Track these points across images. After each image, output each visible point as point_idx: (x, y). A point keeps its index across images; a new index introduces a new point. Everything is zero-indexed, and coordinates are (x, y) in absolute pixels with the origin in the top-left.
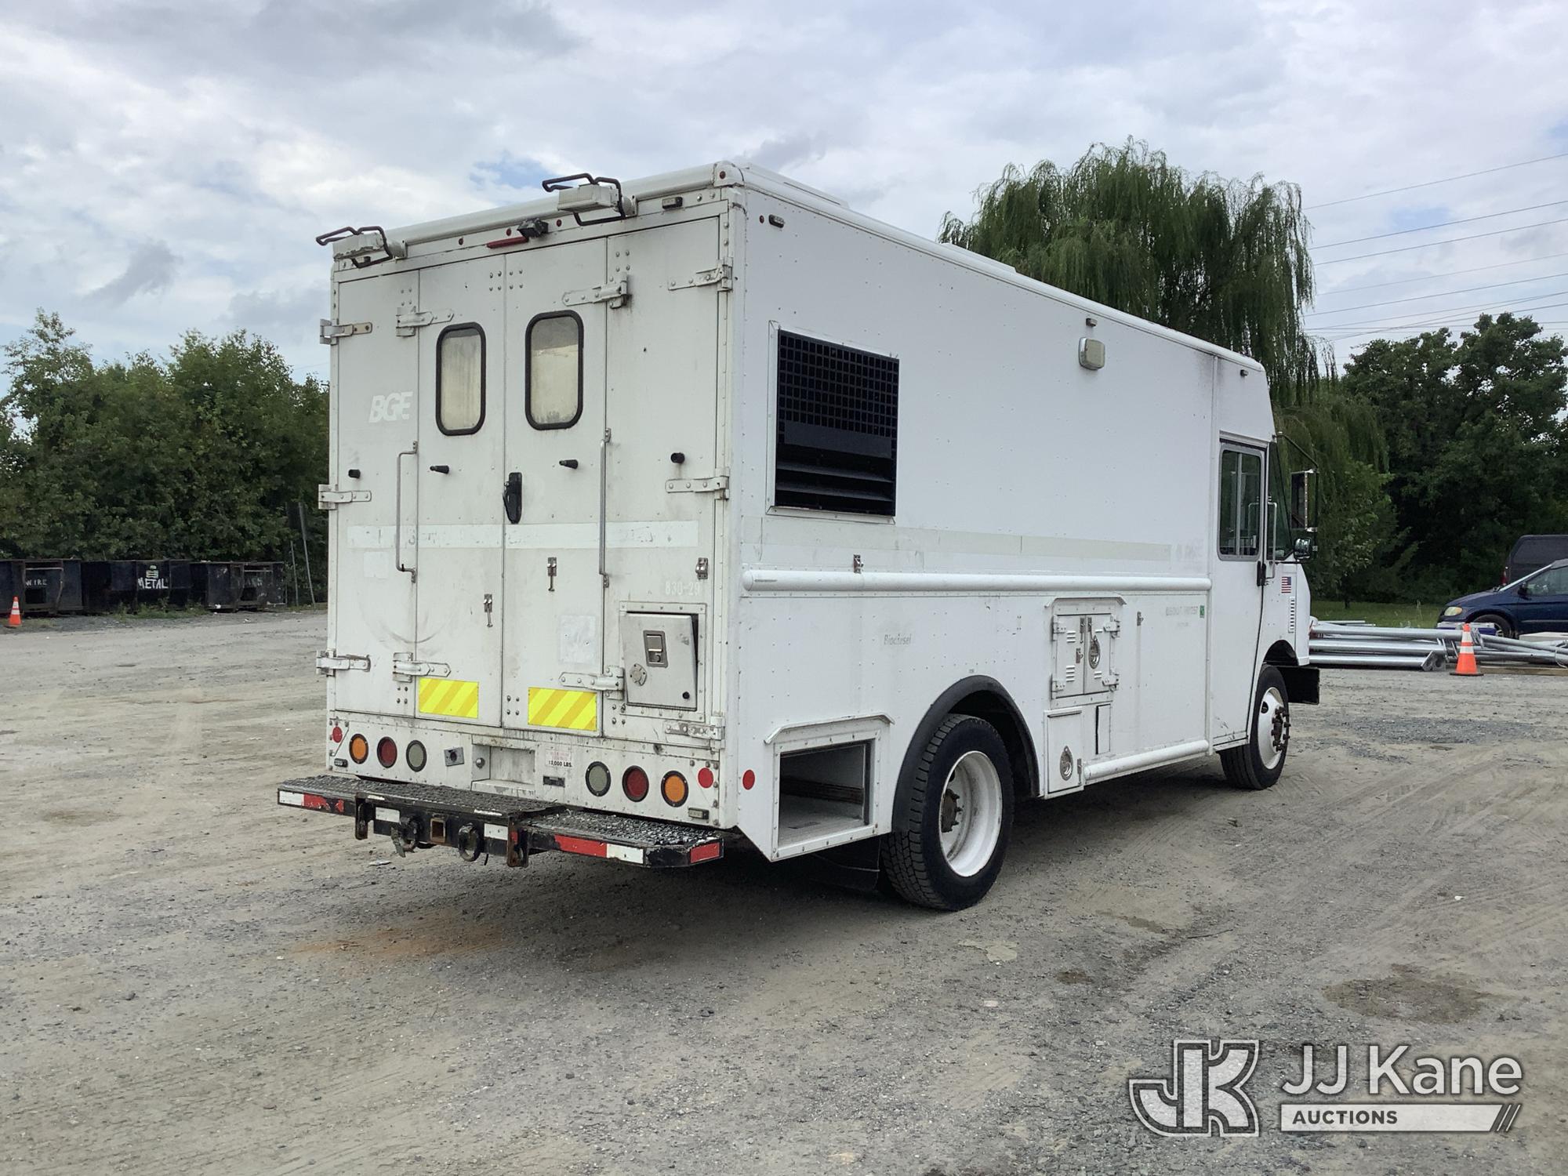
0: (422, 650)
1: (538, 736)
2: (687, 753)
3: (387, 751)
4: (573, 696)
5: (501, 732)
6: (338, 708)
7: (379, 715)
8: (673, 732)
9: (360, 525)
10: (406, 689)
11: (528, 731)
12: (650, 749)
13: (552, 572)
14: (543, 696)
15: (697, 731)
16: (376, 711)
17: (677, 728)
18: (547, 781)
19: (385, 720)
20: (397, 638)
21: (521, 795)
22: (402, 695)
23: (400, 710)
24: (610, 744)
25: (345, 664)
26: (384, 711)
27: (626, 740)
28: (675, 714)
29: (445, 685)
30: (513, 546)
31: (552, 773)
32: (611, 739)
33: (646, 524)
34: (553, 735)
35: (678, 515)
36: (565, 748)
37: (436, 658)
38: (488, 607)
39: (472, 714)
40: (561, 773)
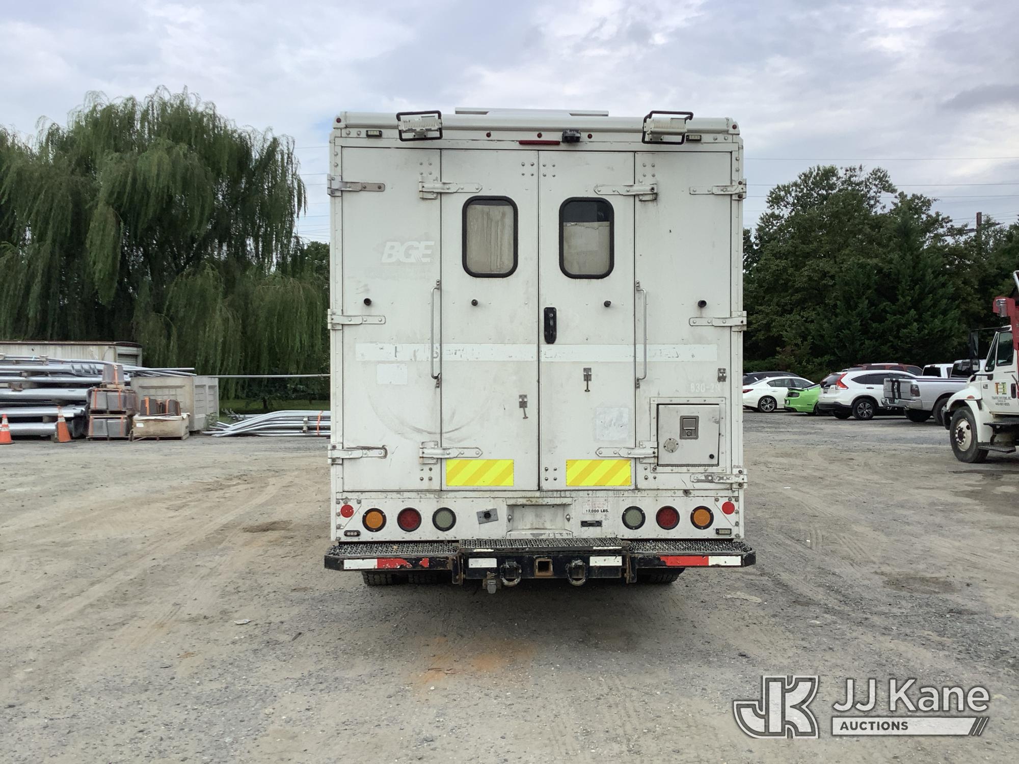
0: (450, 439)
1: (574, 494)
2: (713, 493)
3: (409, 519)
4: (608, 464)
5: (538, 494)
6: (346, 489)
7: (398, 492)
8: (699, 481)
9: (371, 342)
10: (431, 469)
11: (565, 491)
12: (681, 493)
13: (587, 378)
14: (580, 466)
15: (722, 478)
16: (397, 488)
17: (703, 478)
18: (584, 524)
19: (406, 495)
20: (419, 431)
21: (558, 537)
22: (426, 474)
23: (425, 485)
24: (644, 493)
25: (357, 454)
26: (403, 488)
27: (658, 489)
28: (701, 469)
29: (475, 465)
30: (549, 360)
31: (589, 518)
32: (645, 490)
33: (674, 346)
34: (590, 492)
35: (700, 340)
36: (603, 500)
37: (462, 445)
38: (523, 405)
39: (508, 483)
40: (598, 517)
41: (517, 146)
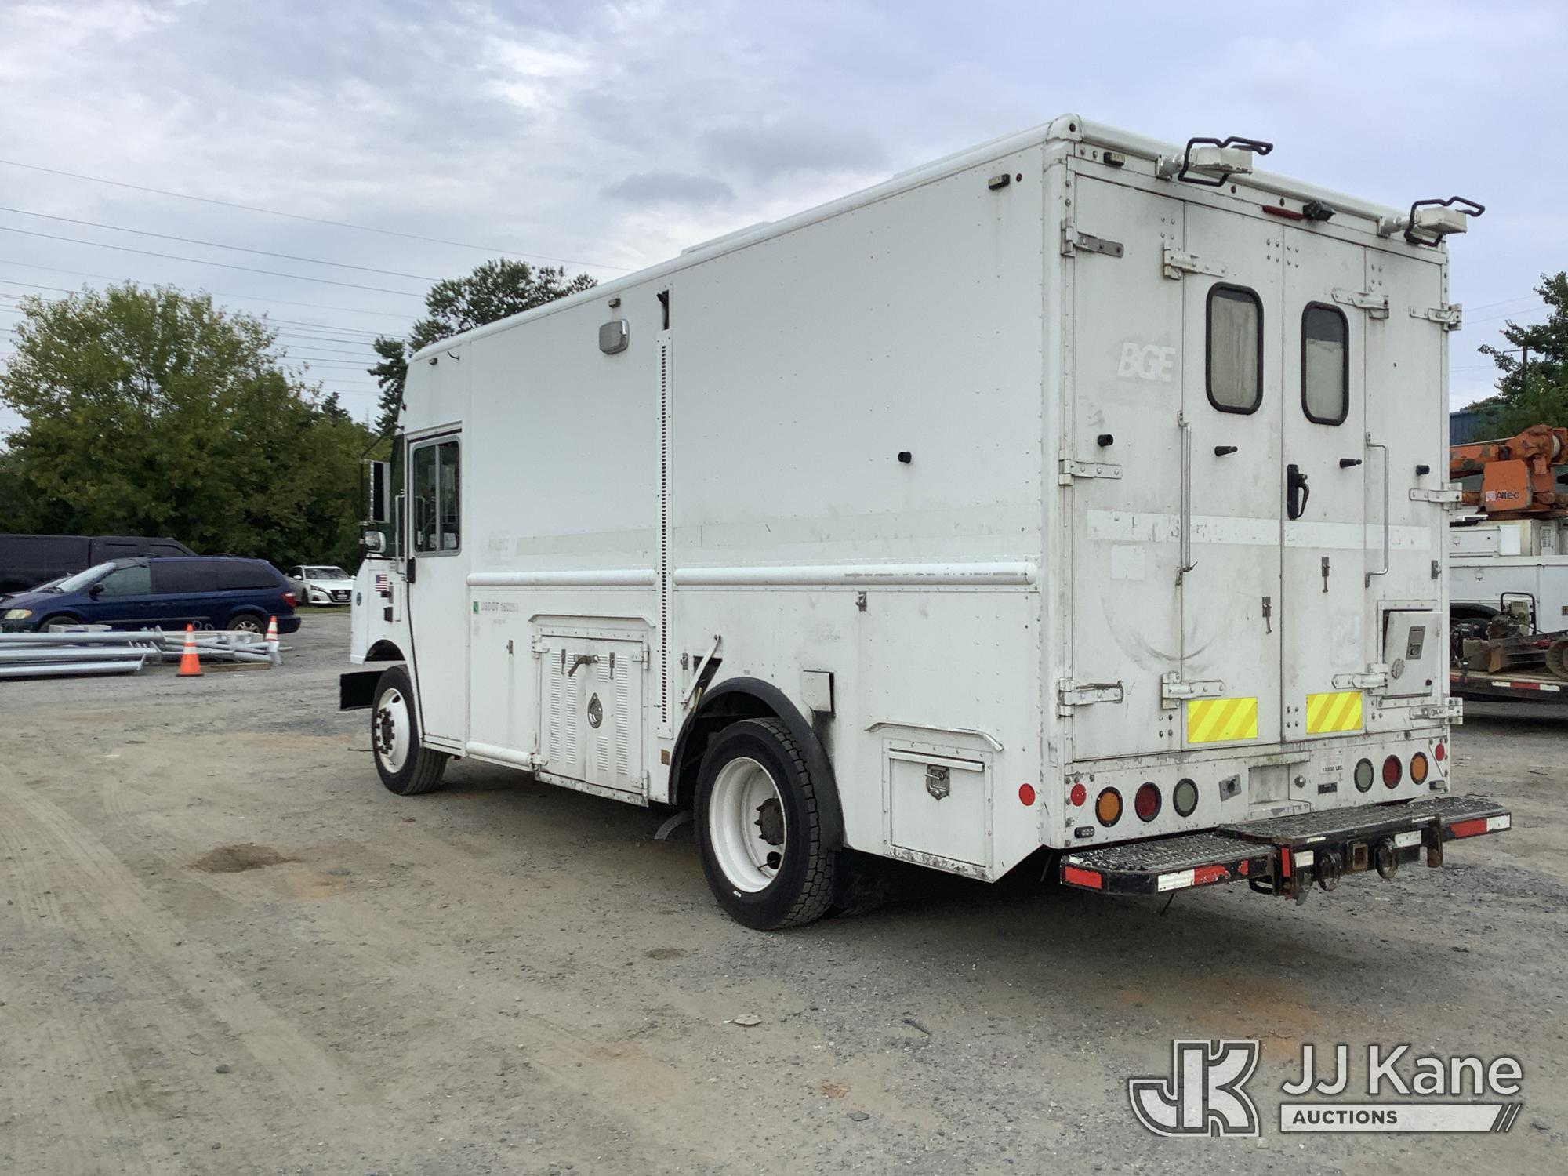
0: (1191, 668)
1: (1312, 746)
2: (1426, 734)
3: (1148, 800)
4: (1343, 698)
5: (1278, 749)
6: (1077, 758)
7: (1136, 757)
8: (1417, 717)
9: (1106, 509)
10: (1170, 718)
11: (1304, 741)
12: (1402, 735)
13: (1325, 572)
14: (1319, 701)
15: (1435, 712)
16: (1132, 751)
17: (1420, 713)
18: (1323, 789)
19: (1146, 761)
20: (1158, 655)
21: (1297, 812)
22: (1165, 726)
23: (1163, 745)
24: (1373, 739)
25: (1091, 696)
26: (1142, 751)
27: (1384, 732)
28: (1417, 701)
29: (1219, 706)
30: (1291, 544)
31: (1325, 781)
32: (1373, 734)
33: (1397, 527)
34: (1327, 741)
35: (1418, 522)
36: (1336, 751)
37: (1205, 676)
38: (1266, 612)
39: (1251, 734)
40: (1333, 778)
41: (1259, 212)
